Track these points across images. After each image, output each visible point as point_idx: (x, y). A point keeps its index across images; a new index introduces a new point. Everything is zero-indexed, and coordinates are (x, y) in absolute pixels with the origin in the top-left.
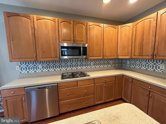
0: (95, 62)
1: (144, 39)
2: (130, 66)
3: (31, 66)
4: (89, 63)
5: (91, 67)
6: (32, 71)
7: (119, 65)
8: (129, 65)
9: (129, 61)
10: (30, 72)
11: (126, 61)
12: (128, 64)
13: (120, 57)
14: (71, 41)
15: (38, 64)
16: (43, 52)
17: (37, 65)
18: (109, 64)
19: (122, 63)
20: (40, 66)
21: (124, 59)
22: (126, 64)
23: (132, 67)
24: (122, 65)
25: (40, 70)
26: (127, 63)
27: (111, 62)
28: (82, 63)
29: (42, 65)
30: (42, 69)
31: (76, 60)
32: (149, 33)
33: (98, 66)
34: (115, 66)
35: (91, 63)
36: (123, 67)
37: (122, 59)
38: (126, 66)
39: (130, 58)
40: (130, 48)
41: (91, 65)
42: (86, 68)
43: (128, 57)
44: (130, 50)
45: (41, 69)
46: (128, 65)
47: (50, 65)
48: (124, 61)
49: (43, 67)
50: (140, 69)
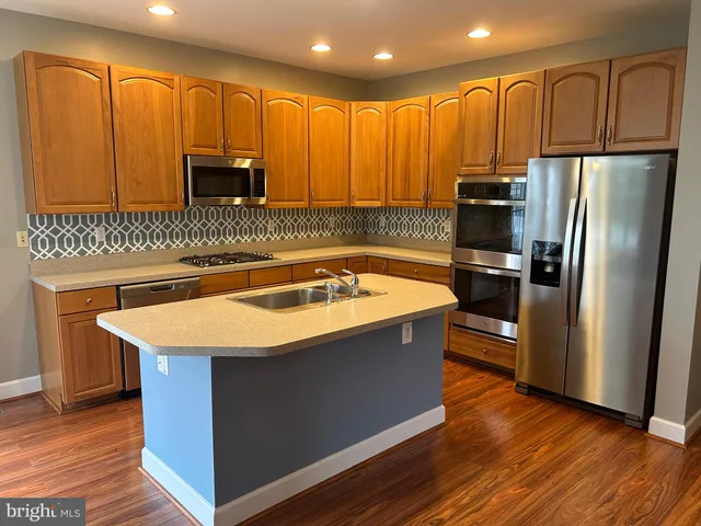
0: (282, 221)
2: (387, 233)
3: (68, 231)
4: (260, 222)
5: (268, 239)
6: (70, 252)
7: (355, 233)
8: (385, 228)
9: (384, 215)
10: (65, 254)
11: (376, 218)
12: (382, 227)
13: (358, 204)
14: (216, 148)
15: (92, 226)
16: (138, 183)
17: (88, 230)
18: (325, 227)
19: (365, 224)
20: (99, 234)
21: (371, 210)
22: (378, 227)
24: (365, 232)
25: (98, 248)
26: (380, 224)
27: (332, 220)
28: (237, 223)
29: (107, 229)
30: (105, 245)
31: (218, 212)
33: (289, 236)
34: (344, 233)
35: (267, 222)
36: (369, 238)
37: (364, 210)
38: (376, 232)
39: (384, 205)
40: (383, 174)
41: (269, 229)
42: (254, 240)
43: (378, 204)
44: (383, 181)
45: (101, 244)
46: (384, 231)
47: (133, 228)
48: (371, 218)
49: (108, 238)
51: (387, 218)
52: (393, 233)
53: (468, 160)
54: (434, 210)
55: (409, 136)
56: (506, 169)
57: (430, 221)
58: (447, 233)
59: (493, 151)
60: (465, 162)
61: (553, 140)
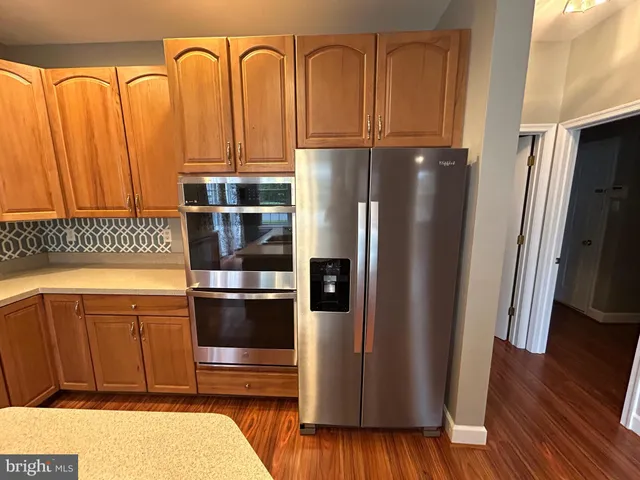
1: (99, 147)
2: (81, 250)
8: (77, 243)
9: (72, 228)
11: (60, 231)
12: (71, 243)
19: (40, 241)
21: (49, 223)
22: (65, 243)
23: (90, 249)
24: (45, 251)
26: (68, 240)
32: (108, 131)
36: (53, 259)
38: (63, 250)
39: (64, 216)
40: (53, 175)
43: (53, 215)
46: (75, 246)
48: (51, 232)
50: (118, 252)
51: (78, 231)
52: (89, 248)
53: (193, 153)
54: (147, 219)
55: (89, 122)
56: (252, 167)
57: (142, 231)
58: (168, 244)
59: (230, 142)
60: (190, 156)
61: (311, 131)
